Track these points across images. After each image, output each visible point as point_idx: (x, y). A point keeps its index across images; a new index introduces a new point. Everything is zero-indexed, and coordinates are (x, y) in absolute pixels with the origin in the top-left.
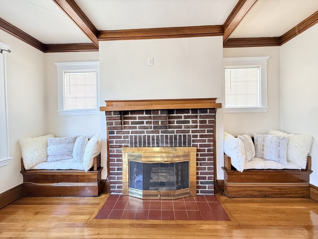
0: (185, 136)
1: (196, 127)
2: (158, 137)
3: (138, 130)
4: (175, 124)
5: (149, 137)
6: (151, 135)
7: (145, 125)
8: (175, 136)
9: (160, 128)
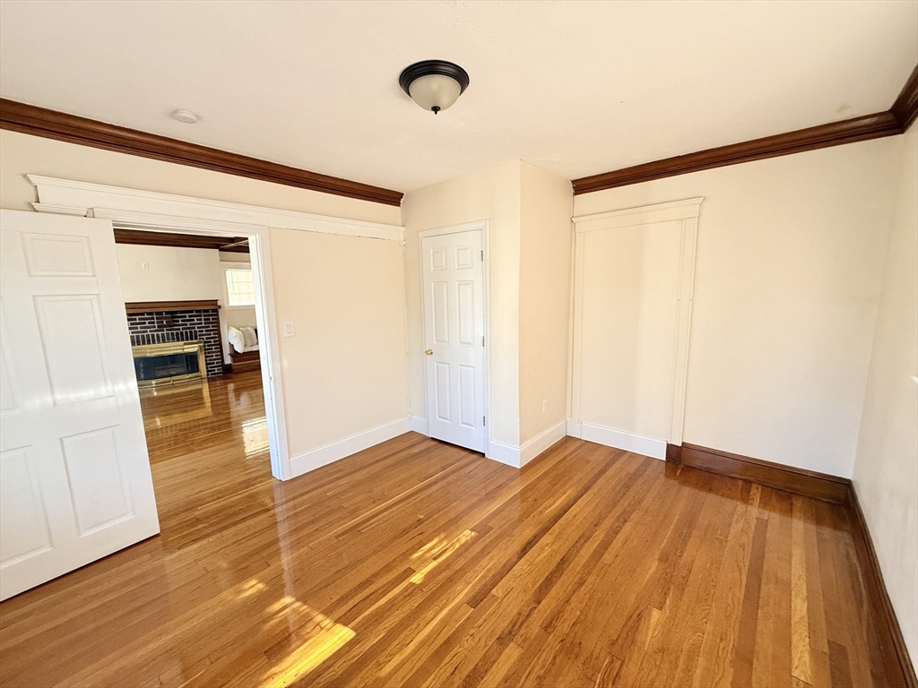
0: (191, 332)
1: (201, 323)
2: (163, 334)
3: (139, 330)
4: (180, 322)
5: (153, 336)
6: (155, 333)
7: (147, 325)
8: (182, 333)
9: (165, 326)
